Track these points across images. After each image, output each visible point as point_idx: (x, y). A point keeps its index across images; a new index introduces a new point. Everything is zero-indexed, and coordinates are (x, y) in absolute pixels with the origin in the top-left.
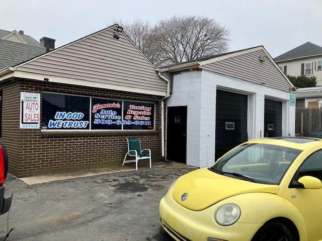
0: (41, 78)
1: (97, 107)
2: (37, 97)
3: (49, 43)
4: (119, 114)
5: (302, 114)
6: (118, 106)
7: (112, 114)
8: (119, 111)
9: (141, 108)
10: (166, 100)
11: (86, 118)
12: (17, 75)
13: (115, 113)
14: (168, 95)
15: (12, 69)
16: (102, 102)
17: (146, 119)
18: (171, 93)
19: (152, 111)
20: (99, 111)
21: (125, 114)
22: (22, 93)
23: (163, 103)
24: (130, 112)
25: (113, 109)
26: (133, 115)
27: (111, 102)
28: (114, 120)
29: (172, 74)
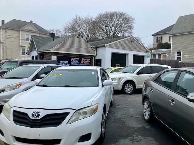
0: (57, 52)
1: (72, 59)
2: (56, 57)
3: (52, 35)
4: (79, 62)
5: (154, 61)
6: (78, 59)
7: (77, 62)
8: (79, 61)
9: (86, 59)
10: (95, 57)
11: (69, 63)
12: (51, 51)
13: (78, 61)
14: (96, 55)
15: (50, 50)
16: (73, 58)
17: (88, 63)
18: (96, 54)
19: (90, 61)
20: (73, 61)
21: (81, 62)
22: (52, 56)
23: (94, 58)
24: (82, 61)
25: (77, 60)
26: (83, 62)
27: (76, 58)
28: (77, 64)
29: (97, 48)
